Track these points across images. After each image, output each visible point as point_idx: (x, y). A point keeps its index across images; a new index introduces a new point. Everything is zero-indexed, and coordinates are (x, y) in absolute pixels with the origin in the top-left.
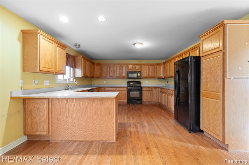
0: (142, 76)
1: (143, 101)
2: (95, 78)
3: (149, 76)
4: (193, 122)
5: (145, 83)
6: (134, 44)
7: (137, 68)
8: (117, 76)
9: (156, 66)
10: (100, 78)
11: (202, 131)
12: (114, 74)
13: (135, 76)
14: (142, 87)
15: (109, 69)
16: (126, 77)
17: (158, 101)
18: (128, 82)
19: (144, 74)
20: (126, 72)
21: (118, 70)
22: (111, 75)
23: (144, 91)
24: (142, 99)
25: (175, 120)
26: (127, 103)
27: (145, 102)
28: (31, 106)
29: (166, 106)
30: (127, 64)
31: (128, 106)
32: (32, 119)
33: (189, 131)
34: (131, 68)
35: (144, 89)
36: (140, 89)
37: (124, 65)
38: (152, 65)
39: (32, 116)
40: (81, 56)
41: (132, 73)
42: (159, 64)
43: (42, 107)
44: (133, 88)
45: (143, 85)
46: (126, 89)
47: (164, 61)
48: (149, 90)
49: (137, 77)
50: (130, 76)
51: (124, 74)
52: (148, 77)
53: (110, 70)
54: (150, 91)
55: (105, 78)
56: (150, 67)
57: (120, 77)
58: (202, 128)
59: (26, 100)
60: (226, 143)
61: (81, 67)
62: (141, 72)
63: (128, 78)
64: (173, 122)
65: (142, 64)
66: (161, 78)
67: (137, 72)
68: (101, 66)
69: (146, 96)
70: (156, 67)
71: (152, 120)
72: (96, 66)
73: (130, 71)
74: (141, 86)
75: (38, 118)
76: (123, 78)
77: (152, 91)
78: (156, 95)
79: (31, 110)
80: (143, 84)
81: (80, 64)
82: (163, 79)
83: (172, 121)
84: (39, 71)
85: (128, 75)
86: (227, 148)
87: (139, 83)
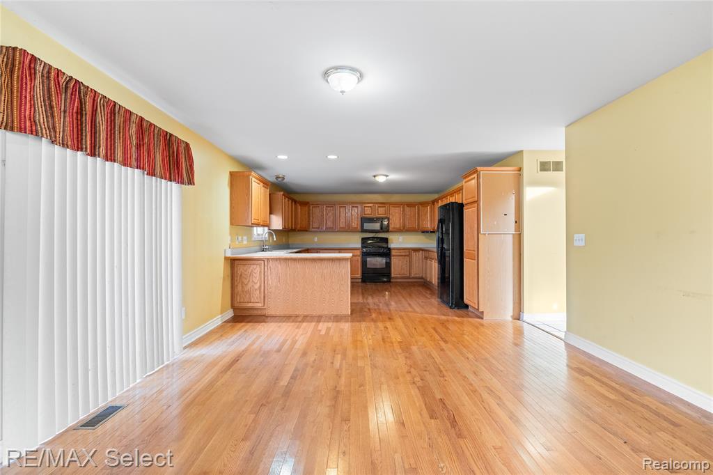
0: (391, 227)
1: (393, 275)
2: (298, 231)
3: (404, 227)
4: (458, 296)
5: (397, 242)
6: (375, 176)
7: (381, 210)
8: (341, 226)
9: (418, 207)
10: (307, 231)
11: (467, 306)
12: (334, 222)
13: (377, 226)
14: (389, 249)
15: (325, 213)
16: (359, 228)
17: (421, 275)
18: (363, 239)
19: (395, 221)
20: (359, 220)
21: (343, 215)
22: (330, 224)
23: (394, 256)
24: (390, 273)
25: (439, 300)
26: (360, 280)
27: (396, 278)
28: (240, 269)
29: (432, 283)
30: (362, 203)
31: (364, 284)
32: (242, 287)
33: (451, 308)
34: (368, 211)
35: (393, 253)
36: (387, 253)
37: (354, 204)
38: (411, 205)
39: (242, 282)
40: (282, 193)
41: (371, 220)
42: (424, 204)
43: (256, 271)
44: (372, 250)
45: (392, 245)
46: (358, 253)
47: (436, 196)
48: (403, 254)
49: (381, 228)
50: (367, 226)
51: (356, 223)
52: (403, 230)
53: (327, 214)
54: (405, 256)
55: (319, 230)
56: (407, 209)
57: (348, 229)
58: (466, 301)
59: (236, 262)
60: (481, 310)
61: (281, 214)
62: (388, 219)
63: (363, 231)
64: (436, 303)
65: (390, 204)
66: (427, 232)
67: (381, 220)
68: (309, 207)
69: (398, 267)
70: (419, 210)
71: (403, 300)
72: (299, 207)
73: (368, 216)
74: (389, 247)
75: (250, 285)
76: (354, 231)
77: (409, 256)
78: (417, 265)
79: (241, 275)
80: (392, 243)
81: (280, 207)
82: (431, 232)
83: (435, 301)
84: (250, 224)
85: (362, 226)
86: (481, 316)
87: (386, 240)
